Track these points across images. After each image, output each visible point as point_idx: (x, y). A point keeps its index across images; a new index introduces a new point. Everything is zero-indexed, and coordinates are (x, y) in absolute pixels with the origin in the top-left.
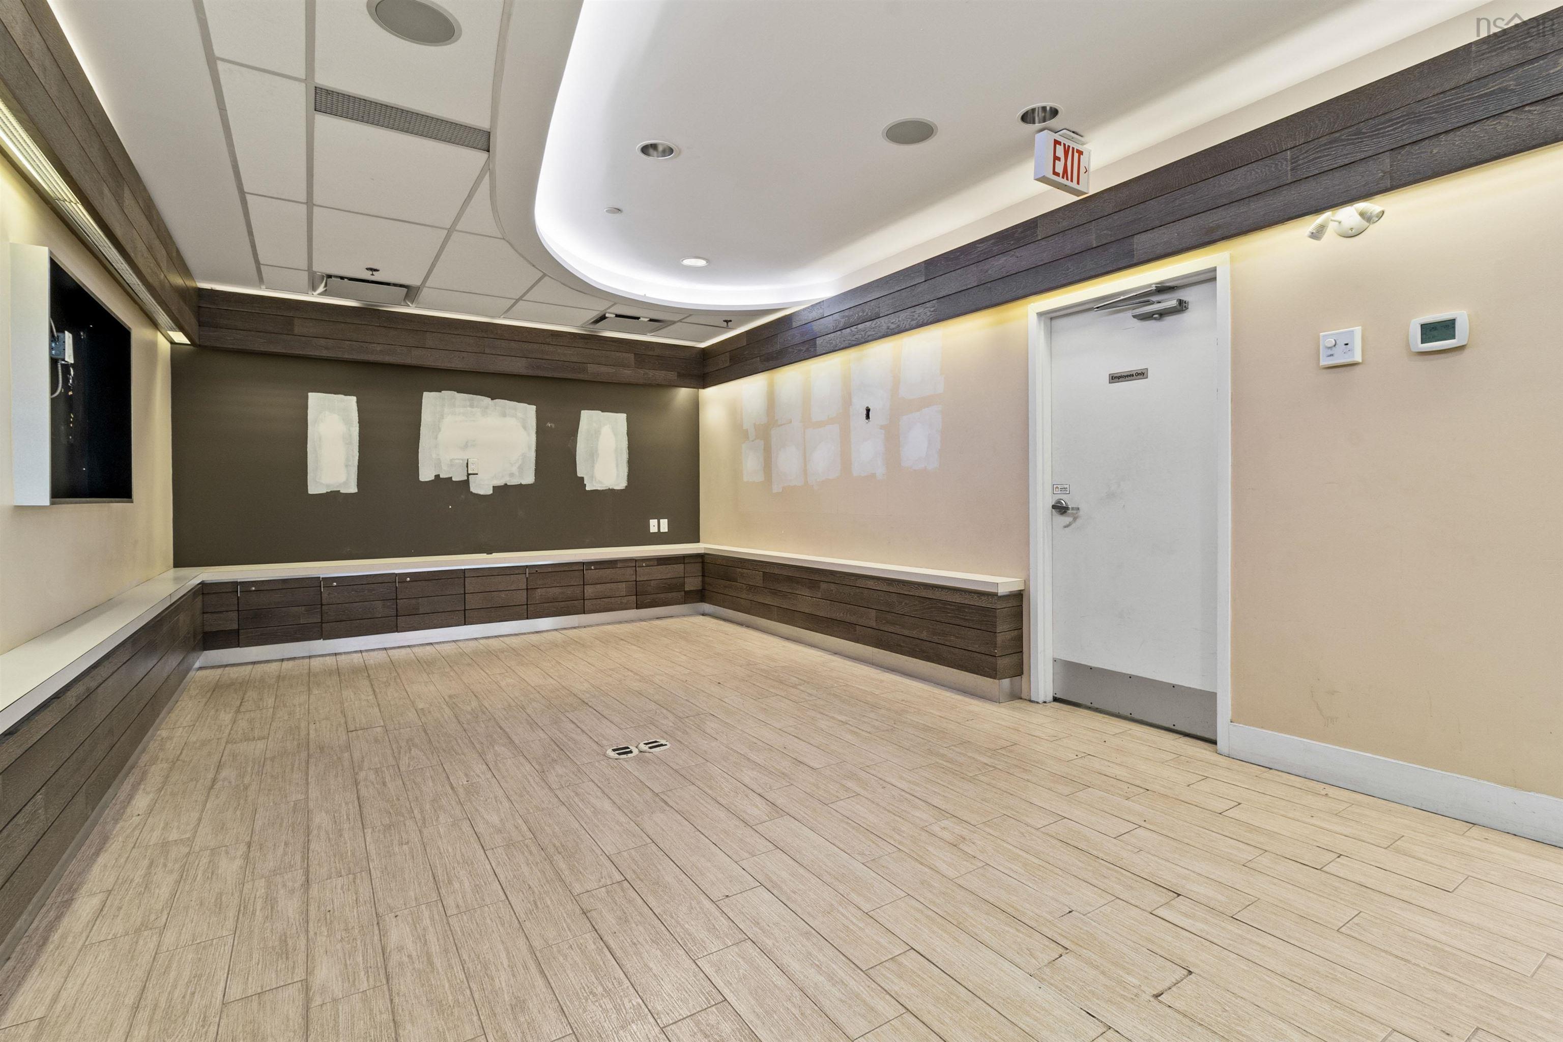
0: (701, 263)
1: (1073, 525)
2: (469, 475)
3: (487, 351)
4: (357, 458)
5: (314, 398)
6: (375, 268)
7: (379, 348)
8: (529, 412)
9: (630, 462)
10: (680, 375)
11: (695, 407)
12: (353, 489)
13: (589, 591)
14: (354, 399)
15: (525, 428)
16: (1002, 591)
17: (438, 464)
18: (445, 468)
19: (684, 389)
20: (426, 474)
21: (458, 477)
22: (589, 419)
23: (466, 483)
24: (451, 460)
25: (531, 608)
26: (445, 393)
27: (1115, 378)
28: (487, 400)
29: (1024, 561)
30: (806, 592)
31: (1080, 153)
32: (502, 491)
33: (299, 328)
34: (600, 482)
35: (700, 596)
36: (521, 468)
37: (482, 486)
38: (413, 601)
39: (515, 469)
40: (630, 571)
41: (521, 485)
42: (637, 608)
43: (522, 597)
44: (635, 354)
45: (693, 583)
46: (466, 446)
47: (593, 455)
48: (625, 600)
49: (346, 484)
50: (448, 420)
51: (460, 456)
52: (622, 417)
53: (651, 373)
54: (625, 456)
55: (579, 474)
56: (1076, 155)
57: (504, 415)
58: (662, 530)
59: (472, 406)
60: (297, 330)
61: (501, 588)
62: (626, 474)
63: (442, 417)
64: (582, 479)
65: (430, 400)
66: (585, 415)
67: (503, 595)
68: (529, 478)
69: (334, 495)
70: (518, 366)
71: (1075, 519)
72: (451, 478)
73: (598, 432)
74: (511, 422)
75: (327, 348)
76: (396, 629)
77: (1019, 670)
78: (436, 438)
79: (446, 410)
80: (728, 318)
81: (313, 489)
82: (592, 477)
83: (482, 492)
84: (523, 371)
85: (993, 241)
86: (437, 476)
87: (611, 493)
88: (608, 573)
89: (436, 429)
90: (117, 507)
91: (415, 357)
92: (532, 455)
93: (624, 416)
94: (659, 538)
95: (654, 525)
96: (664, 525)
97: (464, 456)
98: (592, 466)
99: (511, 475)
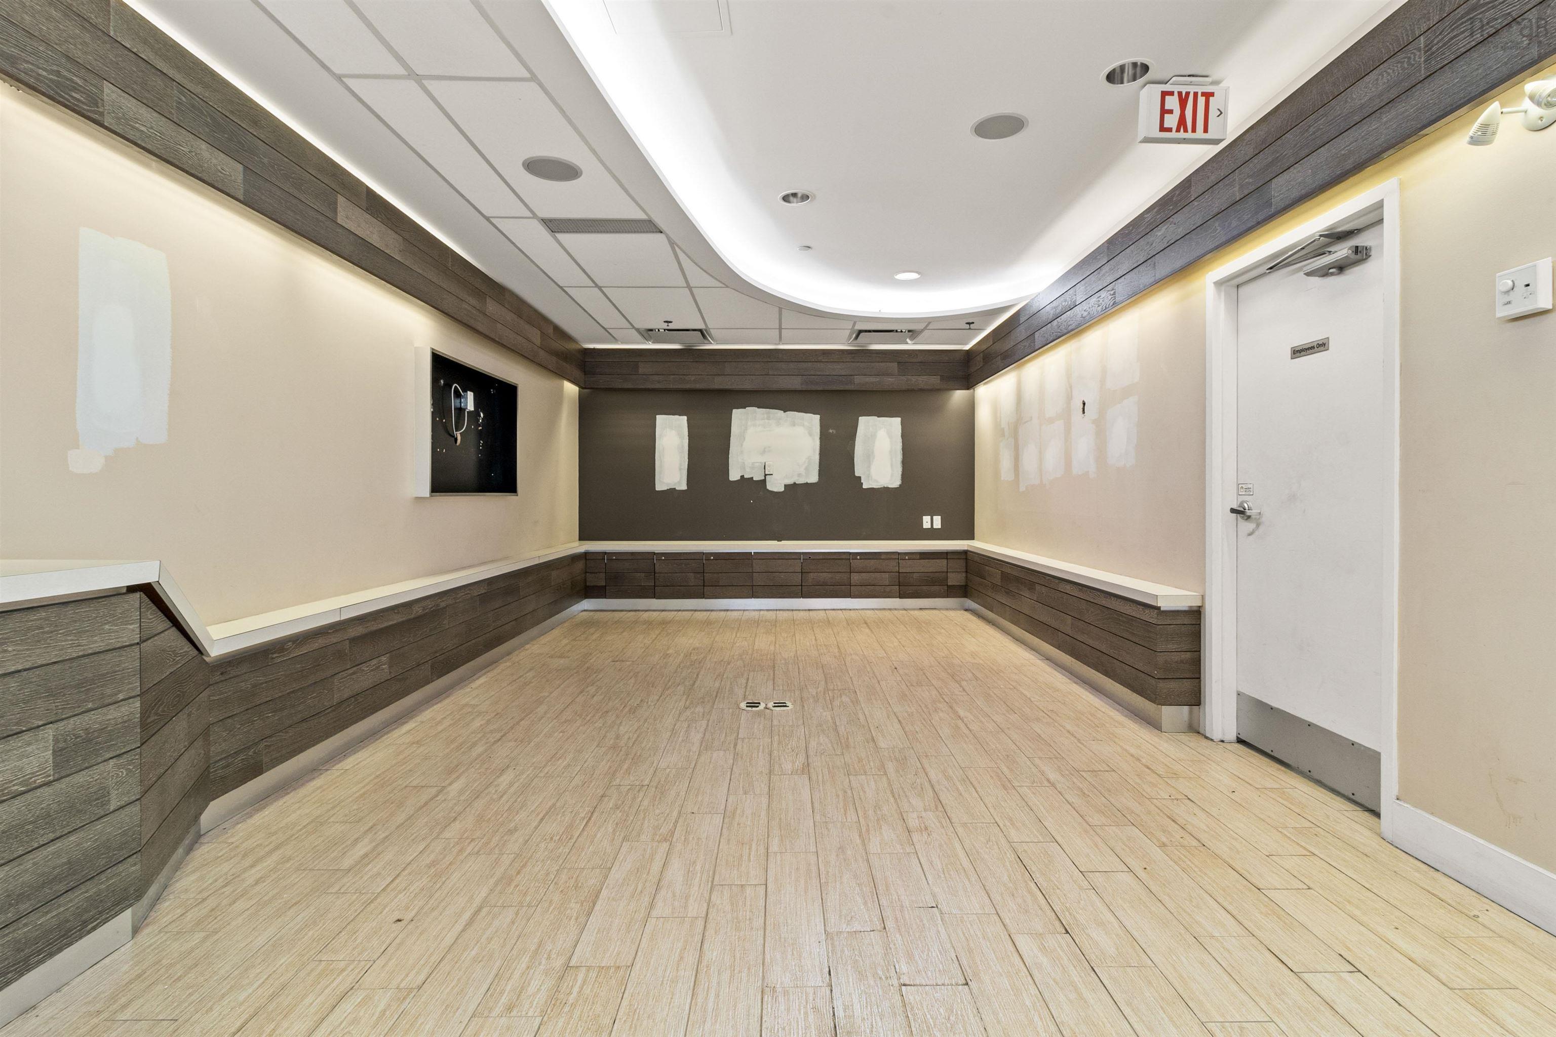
0: (914, 276)
1: (1257, 533)
2: (766, 475)
3: (771, 373)
4: (687, 463)
5: (660, 419)
6: (669, 320)
7: (693, 378)
8: (814, 420)
9: (904, 463)
10: (943, 378)
11: (971, 408)
12: (684, 487)
13: (855, 578)
14: (685, 418)
15: (811, 434)
16: (1164, 605)
17: (743, 467)
18: (748, 470)
19: (958, 391)
20: (734, 476)
21: (758, 477)
22: (866, 424)
23: (764, 482)
24: (753, 463)
25: (805, 589)
26: (750, 409)
27: (1297, 352)
28: (779, 413)
29: (1201, 576)
30: (1026, 593)
31: (1208, 95)
32: (792, 488)
33: (643, 369)
34: (876, 481)
35: (964, 591)
36: (807, 469)
37: (776, 485)
38: (715, 575)
39: (802, 471)
40: (894, 563)
41: (807, 483)
42: (900, 597)
43: (797, 579)
44: (899, 363)
45: (956, 579)
46: (764, 452)
47: (869, 457)
48: (888, 589)
49: (679, 482)
50: (751, 430)
51: (760, 459)
53: (914, 379)
54: (899, 457)
55: (857, 474)
56: (1201, 101)
57: (794, 424)
58: (935, 527)
59: (768, 418)
60: (641, 371)
61: (780, 569)
62: (900, 473)
63: (746, 428)
64: (860, 478)
65: (738, 416)
66: (863, 420)
67: (782, 576)
68: (813, 478)
69: (672, 491)
70: (795, 383)
71: (1258, 525)
72: (752, 478)
73: (873, 436)
74: (800, 431)
75: (659, 382)
76: (702, 596)
77: (1195, 699)
78: (742, 445)
79: (749, 423)
80: (970, 322)
81: (658, 487)
82: (869, 476)
83: (775, 490)
84: (799, 387)
85: (1157, 208)
86: (742, 477)
87: (886, 490)
88: (872, 563)
89: (742, 437)
92: (817, 457)
93: (899, 420)
94: (932, 534)
95: (926, 522)
96: (937, 522)
97: (761, 459)
98: (869, 467)
99: (799, 475)
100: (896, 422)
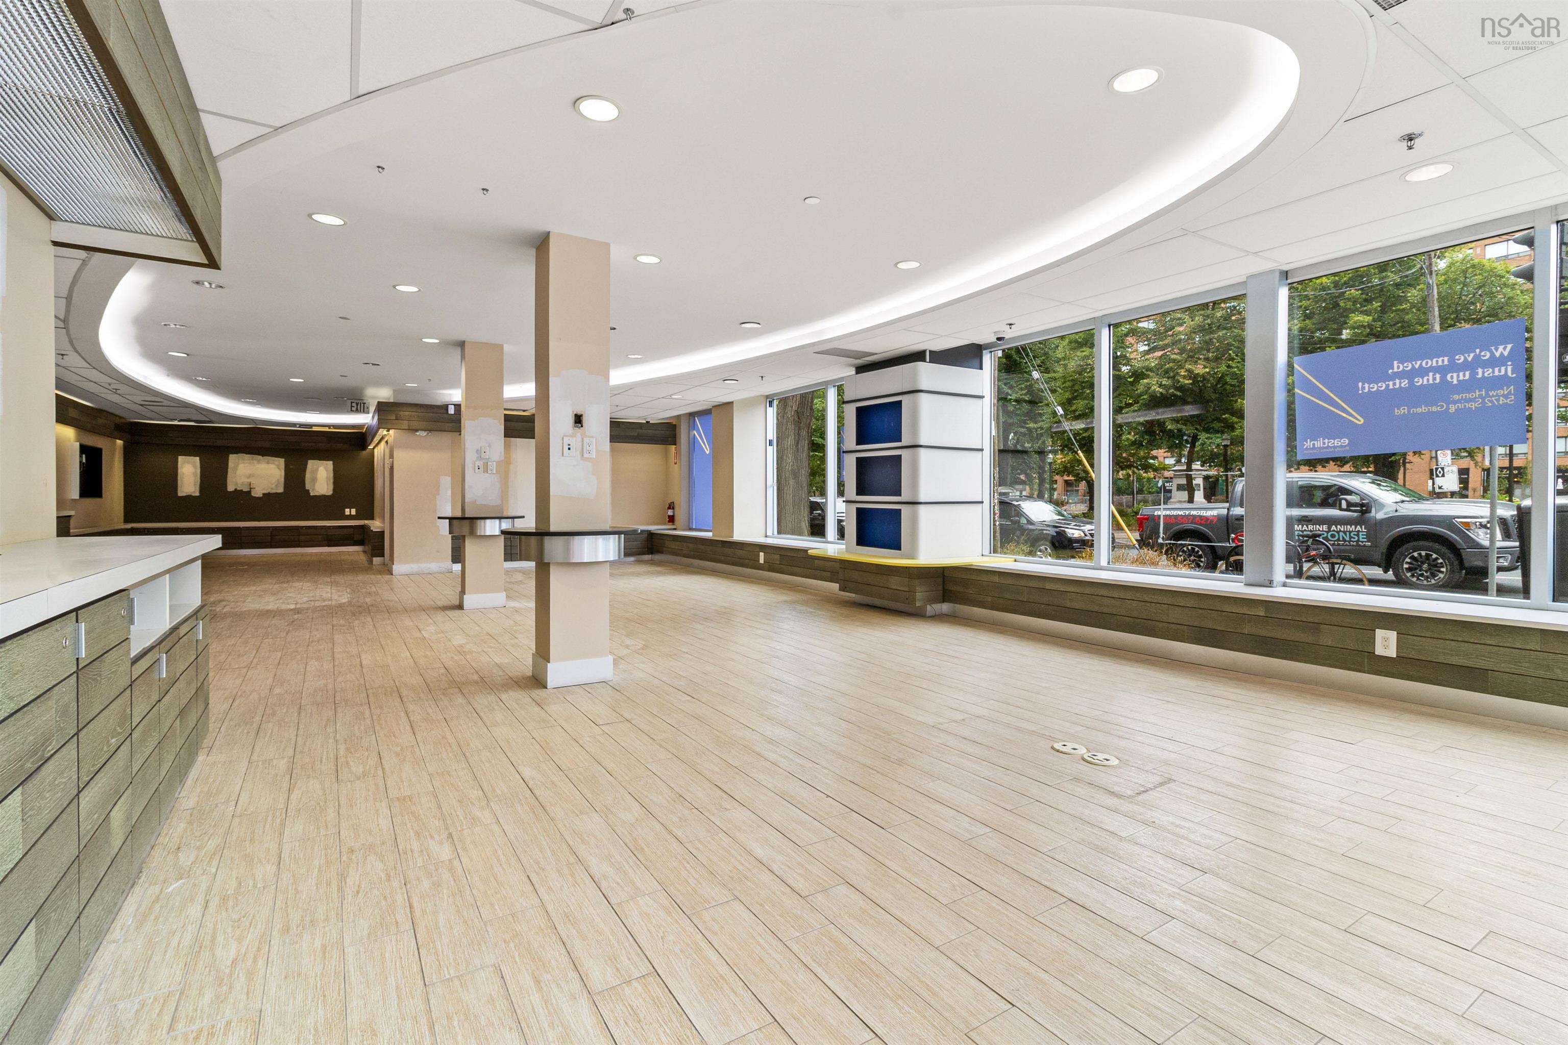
2: (251, 489)
3: (252, 439)
4: (199, 482)
5: (180, 458)
8: (281, 462)
9: (335, 483)
10: (350, 445)
12: (197, 494)
14: (198, 458)
15: (279, 468)
17: (236, 484)
18: (239, 485)
20: (231, 488)
21: (245, 489)
22: (311, 464)
23: (249, 492)
24: (242, 482)
26: (239, 455)
28: (260, 457)
32: (267, 495)
34: (318, 492)
35: (362, 542)
36: (276, 486)
37: (258, 493)
39: (273, 486)
41: (276, 493)
44: (326, 437)
46: (249, 476)
47: (314, 480)
49: (194, 492)
50: (241, 466)
51: (247, 480)
52: (331, 463)
54: (332, 481)
55: (307, 488)
57: (268, 463)
58: (352, 514)
59: (254, 460)
61: (258, 535)
62: (332, 488)
63: (238, 464)
64: (309, 490)
65: (233, 459)
66: (310, 462)
67: (260, 538)
68: (281, 490)
69: (189, 497)
72: (242, 490)
73: (317, 470)
74: (272, 466)
78: (235, 473)
79: (240, 462)
81: (180, 494)
82: (314, 490)
83: (257, 496)
84: (269, 447)
86: (236, 489)
87: (324, 496)
89: (235, 469)
90: (98, 499)
91: (219, 443)
92: (283, 480)
93: (331, 462)
94: (350, 517)
95: (347, 511)
96: (353, 512)
97: (249, 481)
98: (314, 485)
99: (272, 489)
100: (330, 464)
